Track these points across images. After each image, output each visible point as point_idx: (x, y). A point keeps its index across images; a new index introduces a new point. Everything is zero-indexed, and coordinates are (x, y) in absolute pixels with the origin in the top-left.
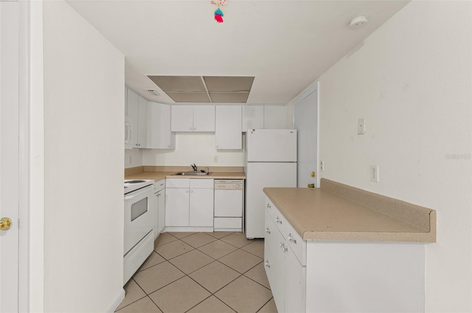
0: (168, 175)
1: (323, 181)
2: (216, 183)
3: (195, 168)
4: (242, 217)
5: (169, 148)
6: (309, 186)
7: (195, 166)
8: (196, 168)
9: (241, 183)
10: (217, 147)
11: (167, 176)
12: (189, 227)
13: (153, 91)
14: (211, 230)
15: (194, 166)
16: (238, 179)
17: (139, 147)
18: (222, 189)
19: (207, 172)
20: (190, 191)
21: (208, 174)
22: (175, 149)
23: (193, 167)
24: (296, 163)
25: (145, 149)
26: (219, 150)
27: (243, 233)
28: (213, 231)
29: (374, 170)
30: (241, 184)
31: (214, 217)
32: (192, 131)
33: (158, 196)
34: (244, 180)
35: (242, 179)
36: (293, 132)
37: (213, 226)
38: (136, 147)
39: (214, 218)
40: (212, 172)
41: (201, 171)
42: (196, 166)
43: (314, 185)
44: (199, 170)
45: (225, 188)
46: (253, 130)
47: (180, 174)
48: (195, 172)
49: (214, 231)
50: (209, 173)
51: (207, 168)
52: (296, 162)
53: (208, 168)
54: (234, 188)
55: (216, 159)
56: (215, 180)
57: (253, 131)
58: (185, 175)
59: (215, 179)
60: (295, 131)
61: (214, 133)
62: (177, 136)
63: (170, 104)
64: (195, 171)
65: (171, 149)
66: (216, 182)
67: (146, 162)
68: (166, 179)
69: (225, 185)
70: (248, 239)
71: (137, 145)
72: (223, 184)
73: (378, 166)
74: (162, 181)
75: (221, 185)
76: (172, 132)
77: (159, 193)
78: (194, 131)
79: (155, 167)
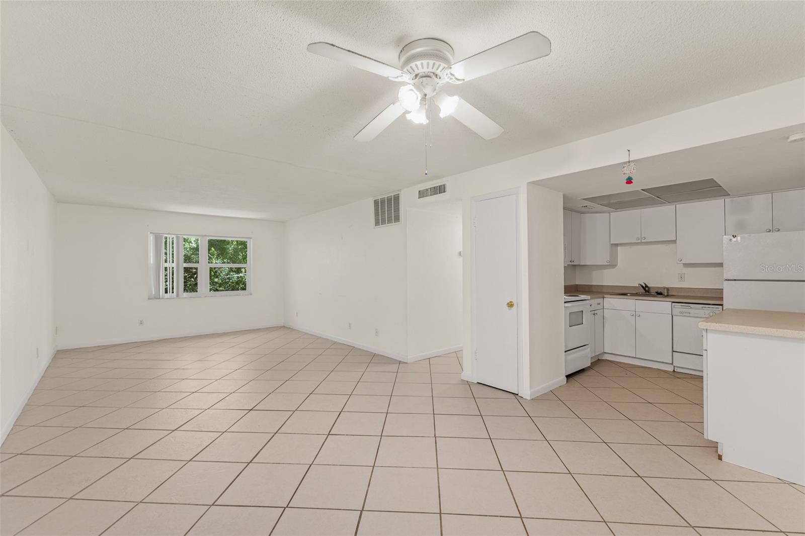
0: (607, 294)
2: (675, 308)
3: (647, 288)
5: (609, 264)
7: (647, 286)
11: (605, 296)
12: (635, 358)
14: (670, 368)
15: (644, 286)
16: (713, 305)
17: (573, 264)
18: (685, 316)
19: (666, 293)
20: (636, 315)
21: (665, 296)
22: (617, 265)
23: (642, 286)
25: (579, 265)
26: (687, 265)
28: (672, 370)
31: (674, 351)
32: (640, 241)
33: (594, 314)
35: (722, 305)
37: (671, 362)
38: (570, 263)
39: (672, 353)
40: (673, 294)
41: (657, 293)
42: (649, 285)
44: (653, 291)
45: (689, 315)
46: (733, 236)
47: (624, 294)
49: (674, 371)
50: (668, 296)
51: (666, 290)
53: (668, 289)
54: (707, 316)
55: (681, 277)
56: (673, 304)
57: (733, 239)
58: (630, 295)
59: (673, 302)
61: (674, 242)
62: (619, 248)
63: (609, 212)
65: (612, 265)
66: (676, 306)
67: (580, 280)
68: (605, 299)
69: (690, 310)
71: (571, 261)
72: (687, 310)
74: (600, 301)
75: (684, 310)
76: (612, 244)
77: (596, 312)
78: (642, 241)
79: (591, 286)
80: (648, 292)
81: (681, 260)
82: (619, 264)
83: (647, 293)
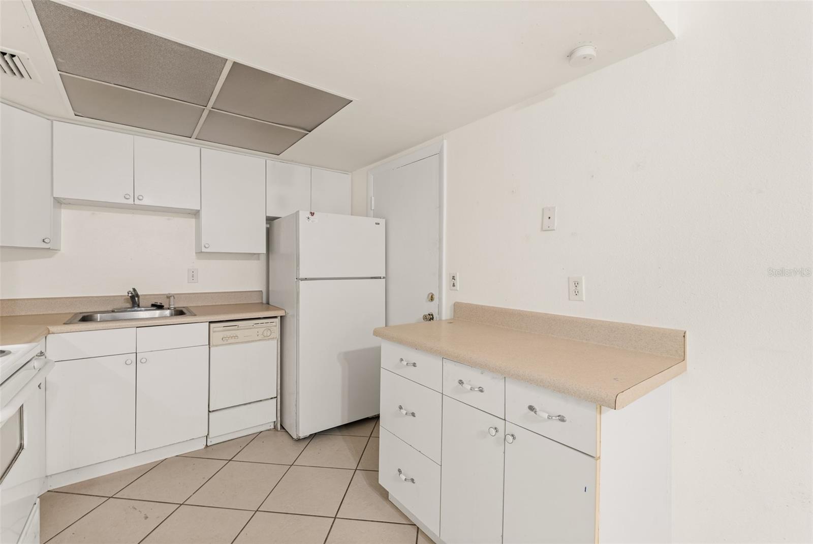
0: (55, 323)
1: (458, 307)
2: (215, 332)
3: (136, 299)
4: (276, 397)
5: (48, 246)
6: (425, 318)
7: (137, 295)
9: (276, 326)
10: (207, 245)
11: (52, 329)
13: (13, 56)
14: (201, 445)
18: (230, 344)
19: (173, 307)
20: (137, 361)
21: (180, 313)
22: (60, 250)
23: (132, 296)
24: (384, 280)
27: (279, 429)
28: (204, 447)
29: (577, 284)
30: (275, 328)
31: (210, 412)
32: (131, 201)
34: (279, 318)
35: (276, 317)
36: (379, 224)
37: (206, 434)
39: (209, 414)
41: (153, 305)
43: (432, 315)
44: (147, 303)
45: (237, 341)
46: (311, 213)
47: (86, 318)
49: (207, 445)
51: (172, 298)
52: (384, 278)
53: (174, 296)
54: (260, 337)
55: (193, 276)
56: (209, 325)
57: (310, 216)
59: (210, 322)
60: (382, 222)
62: (69, 215)
63: (52, 118)
64: (134, 307)
65: (50, 248)
66: (215, 329)
68: (49, 336)
69: (239, 333)
70: (299, 440)
72: (233, 332)
73: (583, 277)
75: (228, 334)
78: (137, 202)
80: (139, 306)
83: (137, 309)
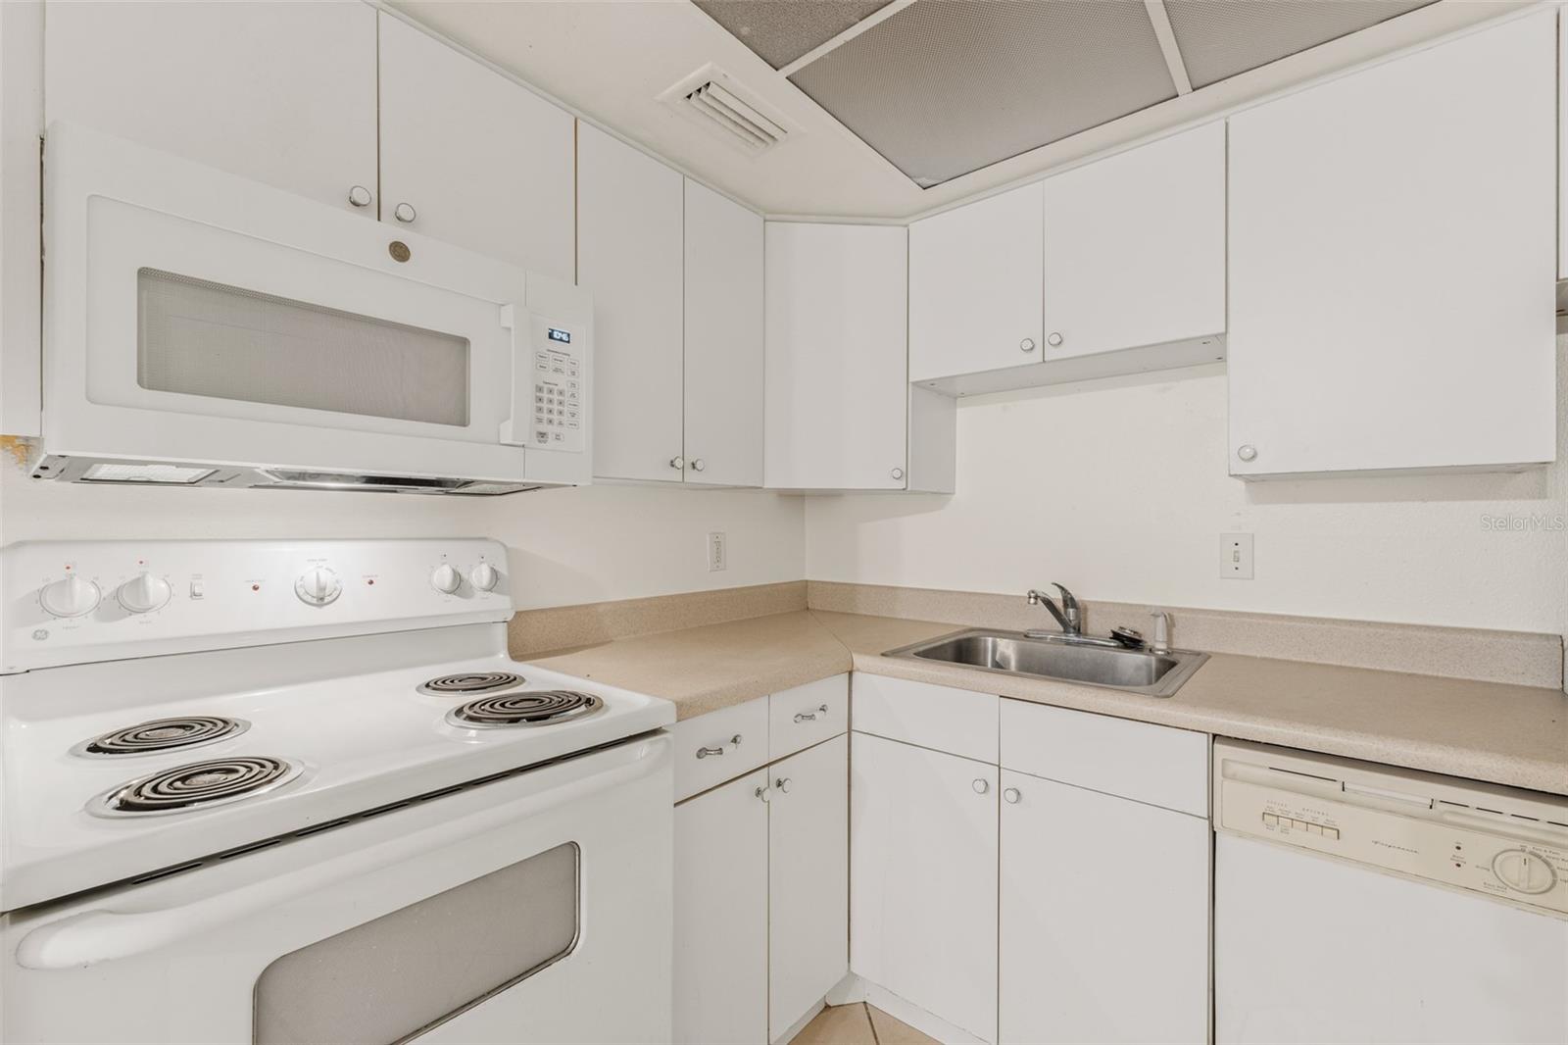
2: (1234, 778)
3: (1071, 611)
5: (899, 485)
7: (1069, 601)
8: (1077, 616)
10: (1248, 452)
15: (1060, 605)
19: (1163, 646)
20: (999, 789)
22: (954, 493)
23: (1049, 604)
26: (1264, 485)
40: (1207, 657)
42: (1079, 595)
44: (1099, 626)
48: (1068, 643)
50: (1173, 664)
51: (1161, 621)
53: (1169, 616)
56: (1218, 750)
59: (1216, 737)
62: (965, 416)
64: (1066, 631)
66: (1233, 768)
68: (857, 676)
69: (1339, 814)
72: (1313, 802)
75: (1291, 803)
76: (915, 384)
77: (777, 771)
78: (1052, 354)
79: (853, 588)
80: (1078, 631)
81: (1254, 457)
82: (957, 491)
83: (1072, 637)
